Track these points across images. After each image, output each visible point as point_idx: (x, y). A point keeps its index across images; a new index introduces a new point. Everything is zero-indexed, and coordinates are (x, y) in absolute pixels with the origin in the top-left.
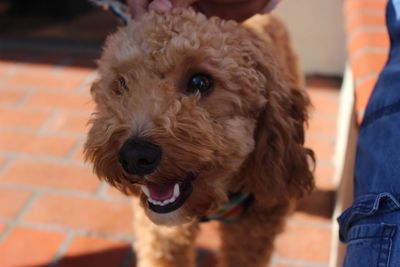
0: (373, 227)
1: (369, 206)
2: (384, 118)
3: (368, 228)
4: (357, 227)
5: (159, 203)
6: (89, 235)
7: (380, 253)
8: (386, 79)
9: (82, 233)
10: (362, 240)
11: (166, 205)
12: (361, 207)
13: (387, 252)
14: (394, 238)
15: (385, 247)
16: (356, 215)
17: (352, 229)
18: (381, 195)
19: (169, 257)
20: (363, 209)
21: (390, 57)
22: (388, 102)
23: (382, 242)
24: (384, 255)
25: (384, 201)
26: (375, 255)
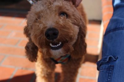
0: (107, 66)
1: (106, 60)
2: (111, 33)
3: (105, 66)
4: (102, 66)
5: (55, 46)
6: (22, 69)
7: (109, 74)
8: (112, 21)
9: (20, 68)
10: (103, 70)
11: (58, 46)
12: (103, 60)
13: (111, 73)
14: (113, 69)
15: (110, 72)
16: (102, 62)
17: (101, 67)
18: (109, 56)
19: (46, 76)
20: (104, 60)
21: (113, 14)
22: (112, 28)
23: (109, 70)
24: (110, 74)
25: (110, 58)
26: (107, 74)
